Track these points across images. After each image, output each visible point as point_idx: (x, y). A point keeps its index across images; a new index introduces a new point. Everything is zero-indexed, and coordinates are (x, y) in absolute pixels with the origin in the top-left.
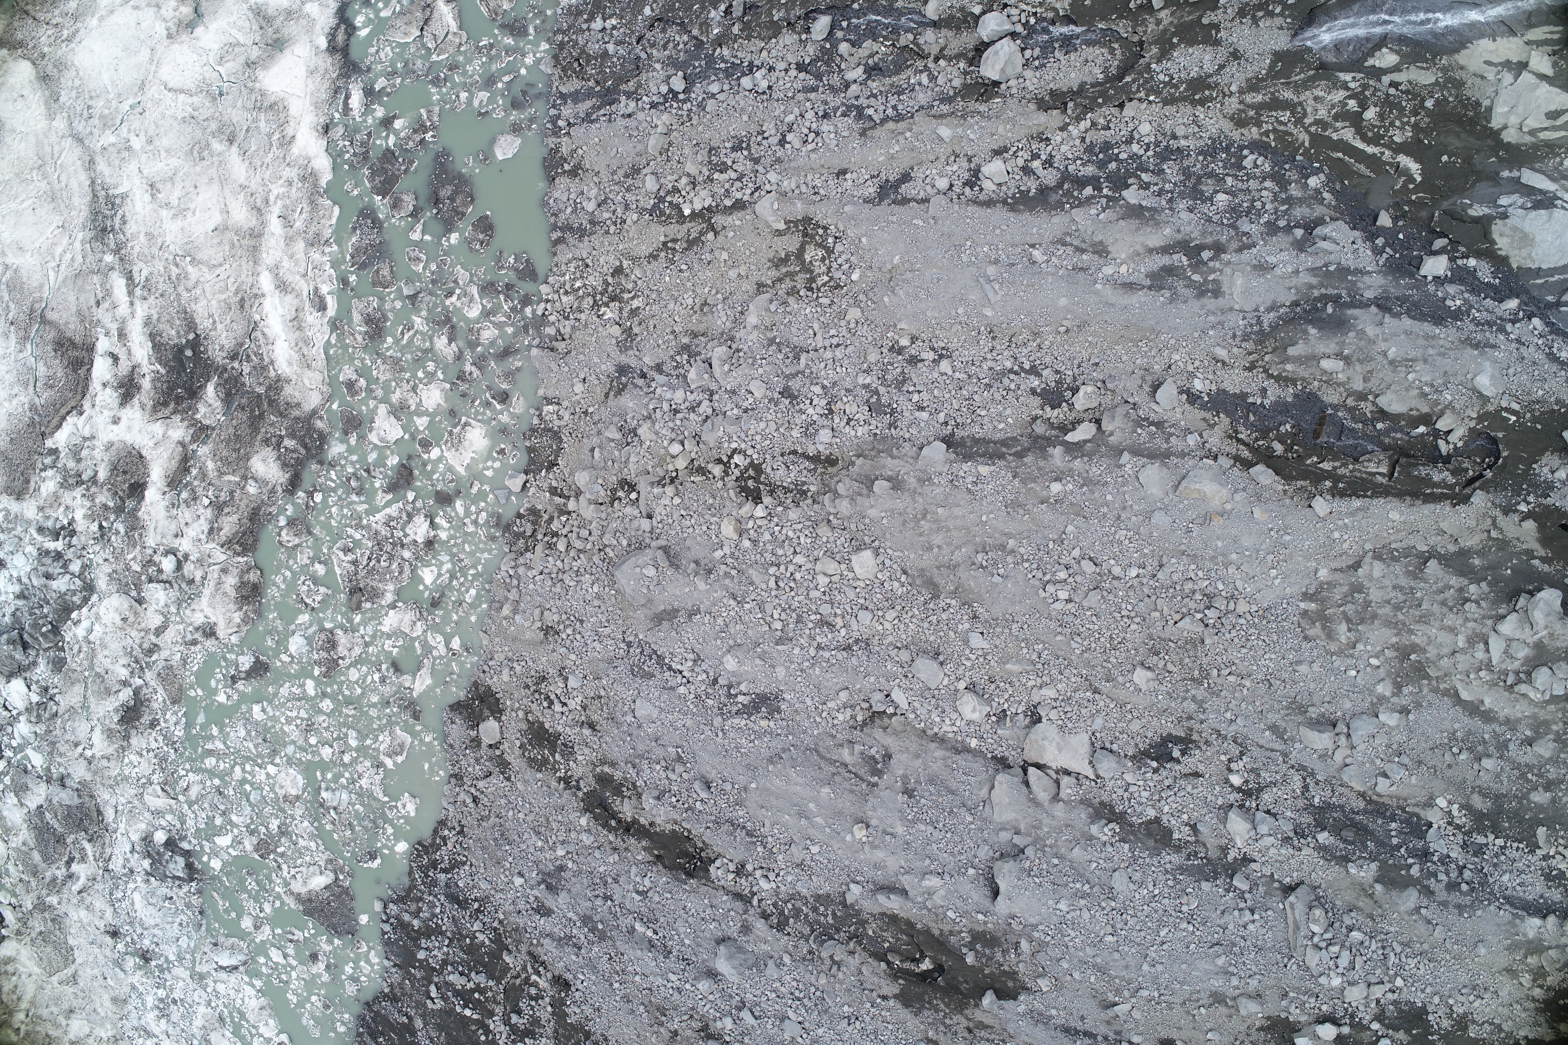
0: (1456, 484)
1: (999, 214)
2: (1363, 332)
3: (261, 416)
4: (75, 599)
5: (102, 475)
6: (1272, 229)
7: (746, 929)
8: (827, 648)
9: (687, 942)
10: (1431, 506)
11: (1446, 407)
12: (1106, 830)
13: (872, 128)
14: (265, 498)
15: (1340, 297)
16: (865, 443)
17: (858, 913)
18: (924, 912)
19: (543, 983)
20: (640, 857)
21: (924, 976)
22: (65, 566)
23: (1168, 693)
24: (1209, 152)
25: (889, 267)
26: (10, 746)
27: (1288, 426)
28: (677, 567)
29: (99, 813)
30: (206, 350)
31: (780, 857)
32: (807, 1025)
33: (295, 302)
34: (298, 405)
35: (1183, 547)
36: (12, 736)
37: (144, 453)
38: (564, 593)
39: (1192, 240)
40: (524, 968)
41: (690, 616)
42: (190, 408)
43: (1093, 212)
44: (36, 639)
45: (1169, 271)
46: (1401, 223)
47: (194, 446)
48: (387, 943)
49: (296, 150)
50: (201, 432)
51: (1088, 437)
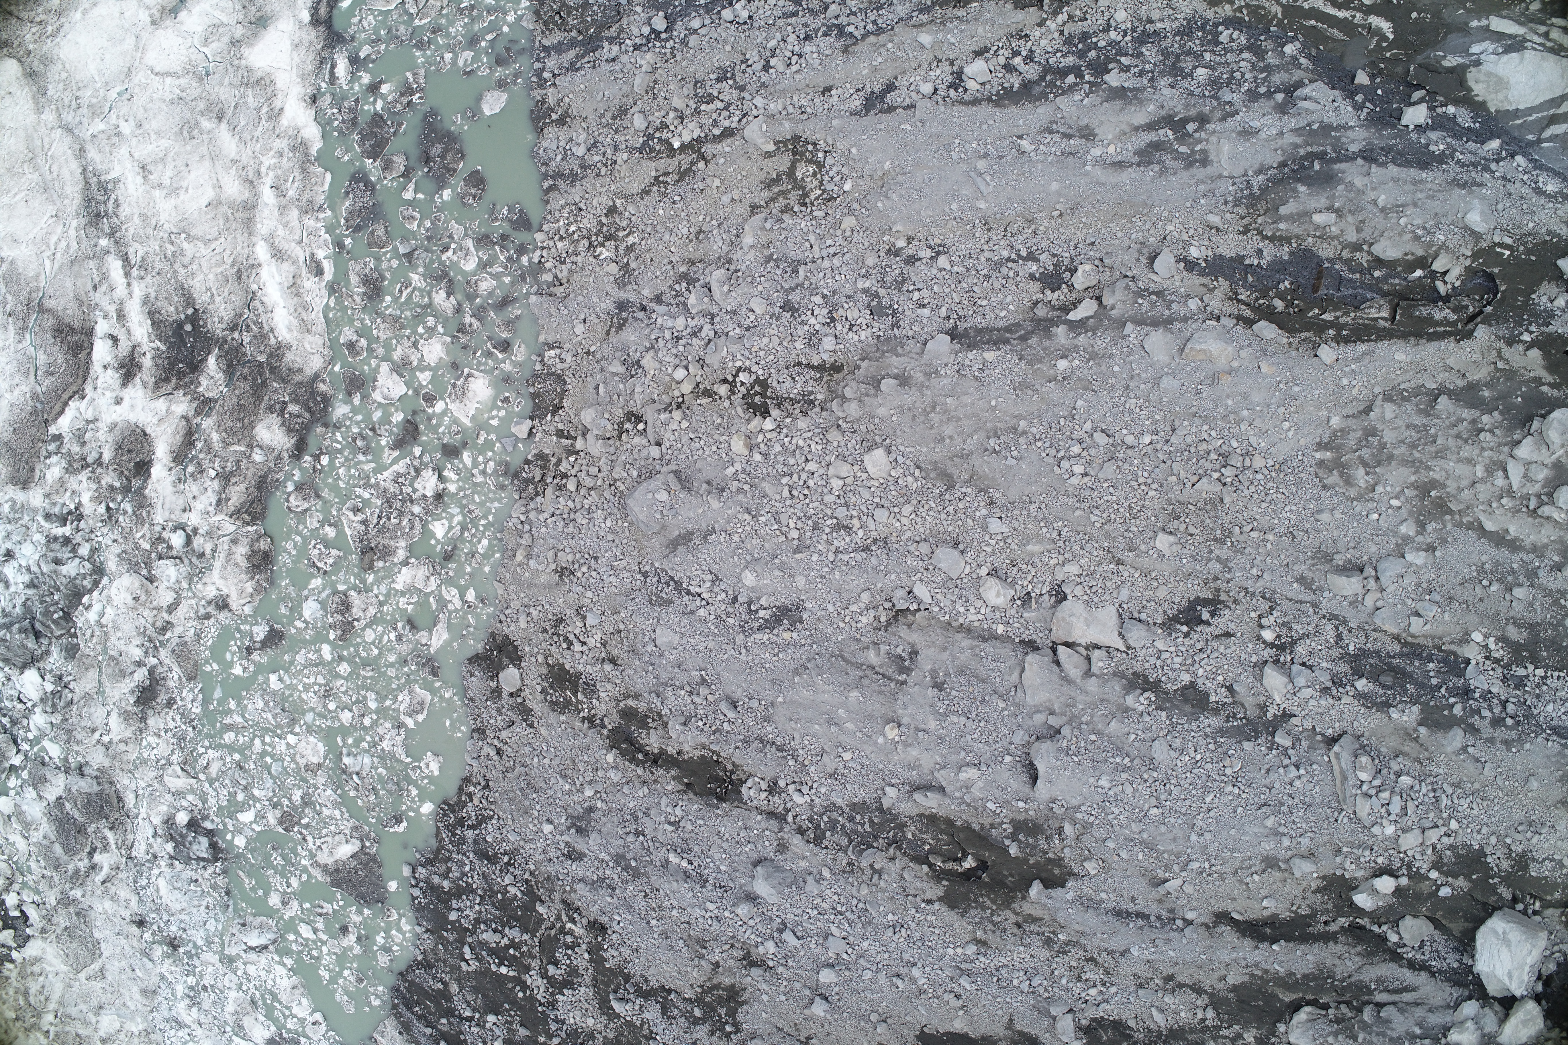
0: (1458, 320)
1: (985, 110)
2: (1352, 184)
3: (264, 384)
4: (85, 583)
5: (107, 456)
6: (1253, 96)
7: (782, 847)
8: (846, 551)
9: (723, 868)
10: (1436, 344)
11: (1440, 248)
12: (1141, 699)
13: (854, 44)
14: (272, 465)
15: (1326, 153)
16: (870, 346)
17: (896, 816)
18: (964, 807)
19: (578, 930)
20: (669, 788)
21: (968, 875)
22: (74, 550)
23: (1192, 556)
24: (1186, 32)
25: (880, 173)
26: (26, 739)
27: (1287, 283)
28: (690, 490)
29: (120, 799)
30: (206, 324)
31: (813, 769)
32: (851, 939)
33: (292, 268)
34: (300, 370)
35: (1194, 409)
36: (28, 729)
37: (148, 430)
38: (577, 531)
39: (1176, 114)
40: (559, 918)
41: (705, 537)
42: (192, 383)
43: (1077, 98)
44: (48, 627)
45: (1156, 146)
46: (1378, 80)
47: (199, 419)
48: (418, 909)
49: (284, 121)
50: (205, 405)
51: (1090, 313)
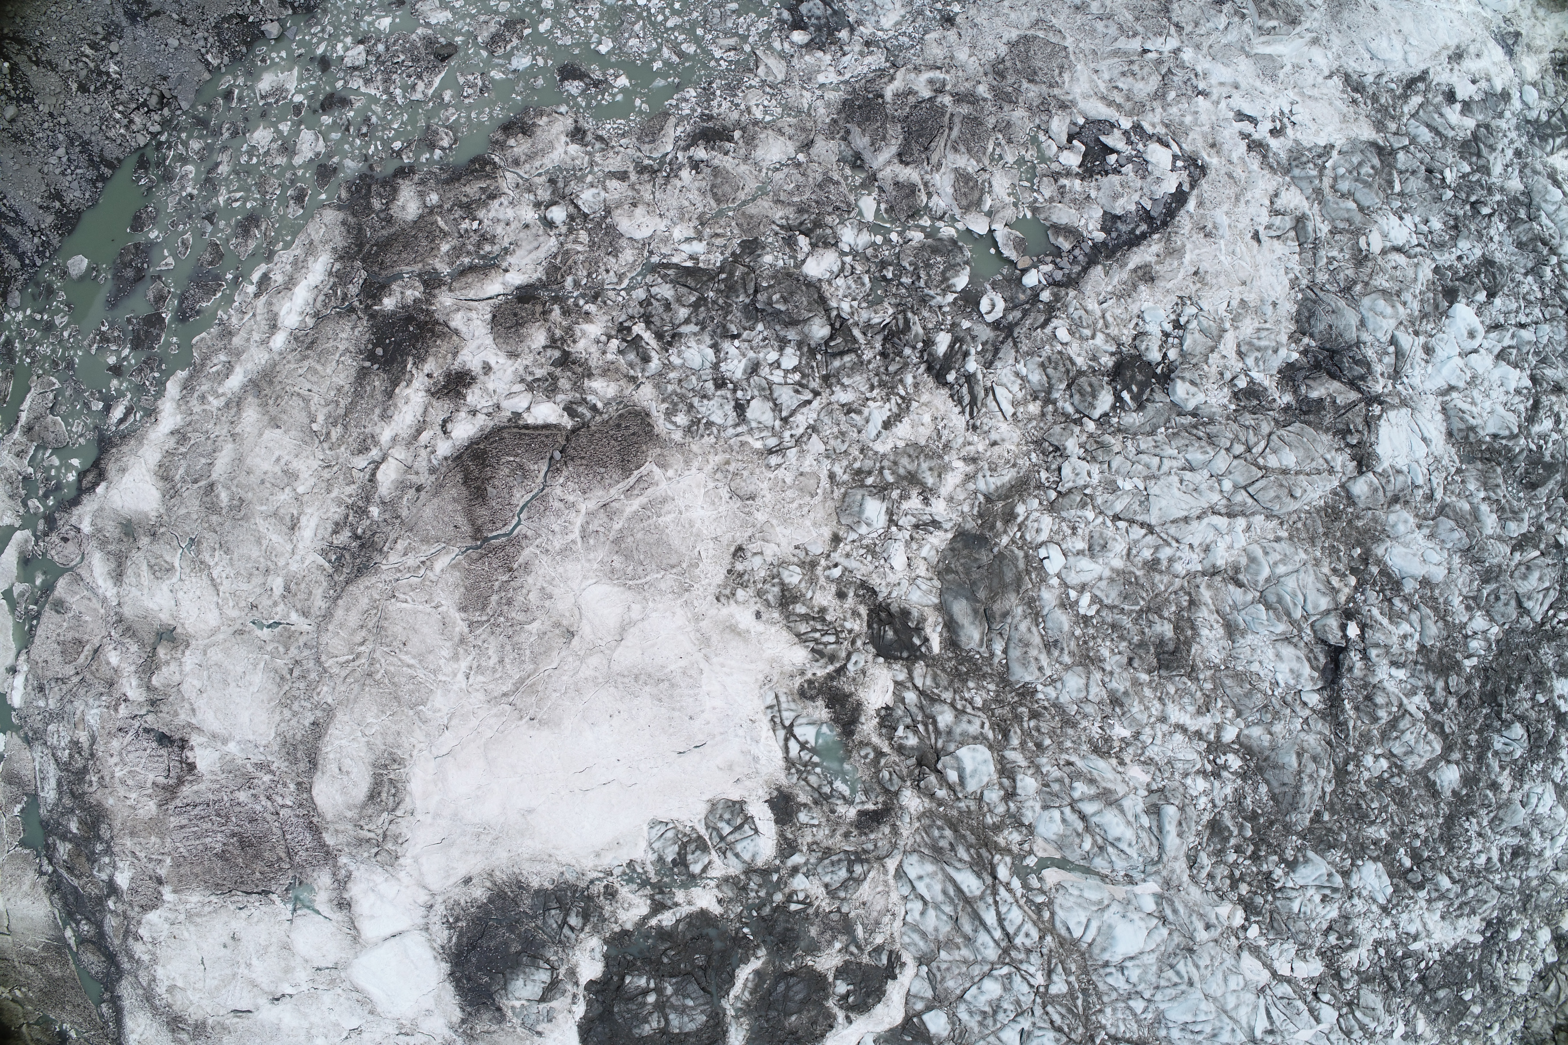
37: (489, 317)
47: (447, 278)
50: (431, 282)
